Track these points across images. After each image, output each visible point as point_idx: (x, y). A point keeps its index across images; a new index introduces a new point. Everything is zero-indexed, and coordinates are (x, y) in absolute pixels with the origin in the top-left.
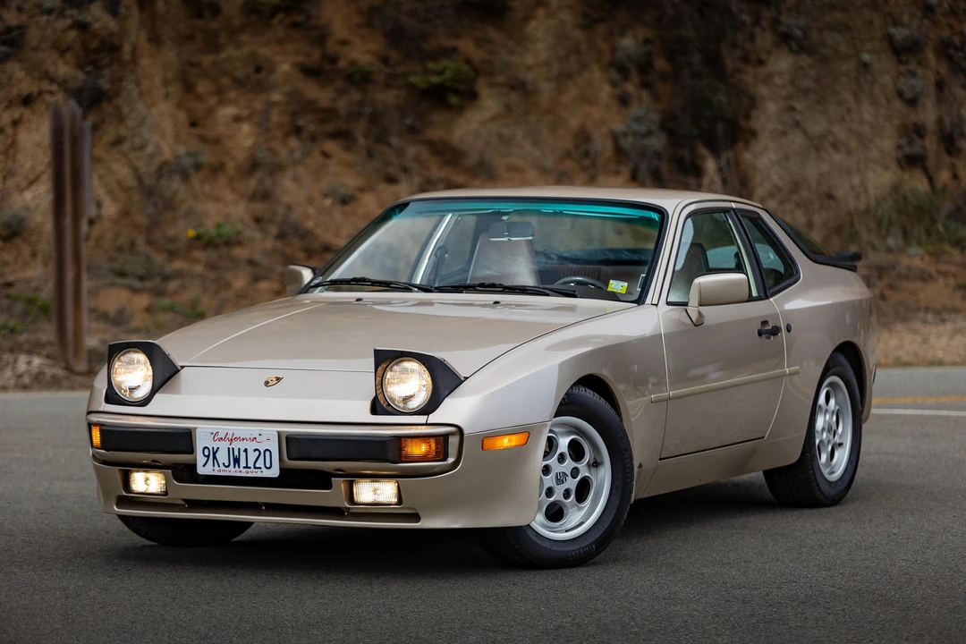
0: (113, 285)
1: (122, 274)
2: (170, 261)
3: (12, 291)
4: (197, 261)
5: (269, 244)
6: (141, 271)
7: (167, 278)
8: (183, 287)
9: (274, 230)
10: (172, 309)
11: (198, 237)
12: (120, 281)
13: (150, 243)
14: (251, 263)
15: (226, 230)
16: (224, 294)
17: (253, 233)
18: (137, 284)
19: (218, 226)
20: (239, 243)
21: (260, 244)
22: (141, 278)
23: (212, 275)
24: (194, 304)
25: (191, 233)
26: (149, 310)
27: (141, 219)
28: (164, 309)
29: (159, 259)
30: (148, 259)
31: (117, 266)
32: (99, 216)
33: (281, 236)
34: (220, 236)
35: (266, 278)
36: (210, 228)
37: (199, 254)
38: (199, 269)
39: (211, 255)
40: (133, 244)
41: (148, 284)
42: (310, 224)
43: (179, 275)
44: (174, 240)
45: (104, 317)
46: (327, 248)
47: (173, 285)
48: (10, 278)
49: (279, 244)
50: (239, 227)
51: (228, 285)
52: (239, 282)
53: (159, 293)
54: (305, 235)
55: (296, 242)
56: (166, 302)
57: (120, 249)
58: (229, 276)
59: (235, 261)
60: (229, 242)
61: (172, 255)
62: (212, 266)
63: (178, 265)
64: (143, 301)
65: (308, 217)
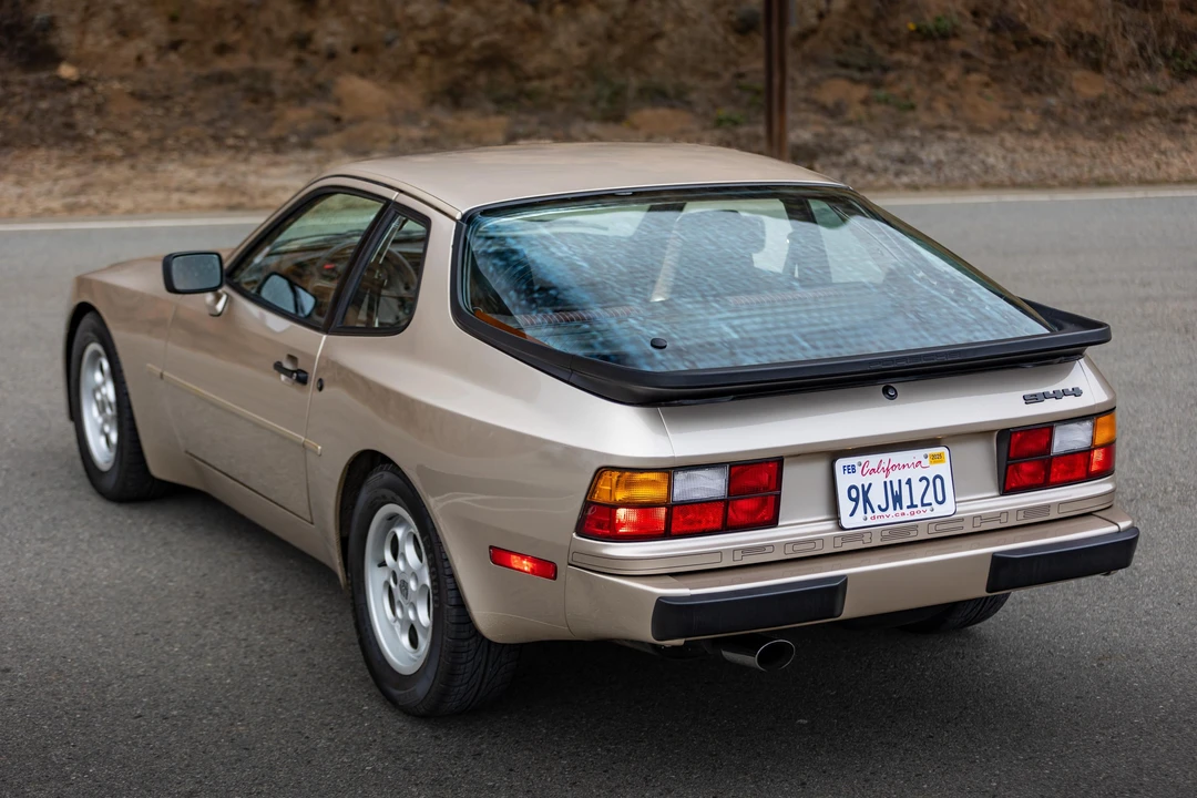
0: (835, 76)
1: (845, 65)
2: (891, 52)
3: (743, 82)
4: (914, 53)
5: (982, 37)
6: (862, 63)
7: (885, 69)
8: (900, 79)
9: (988, 23)
10: (886, 101)
11: (918, 30)
12: (843, 71)
13: (874, 34)
14: (965, 55)
15: (946, 24)
16: (937, 86)
17: (969, 26)
18: (857, 75)
19: (938, 19)
20: (956, 36)
21: (974, 37)
22: (862, 69)
23: (927, 66)
24: (907, 95)
25: (912, 26)
26: (865, 102)
27: (868, 13)
28: (879, 101)
29: (880, 51)
30: (871, 50)
31: (841, 57)
32: (829, 11)
33: (995, 29)
34: (937, 30)
35: (976, 70)
36: (929, 22)
37: (917, 47)
38: (916, 60)
39: (930, 47)
40: (858, 37)
41: (868, 75)
42: (1022, 17)
43: (899, 65)
44: (895, 32)
45: (823, 109)
46: (1036, 41)
47: (891, 76)
48: (743, 69)
49: (991, 37)
50: (956, 20)
51: (941, 76)
52: (952, 73)
53: (877, 84)
54: (1016, 28)
55: (1008, 35)
56: (882, 93)
57: (845, 41)
58: (943, 69)
59: (949, 53)
60: (945, 36)
61: (893, 47)
62: (928, 58)
63: (899, 56)
64: (861, 92)
65: (1021, 10)
